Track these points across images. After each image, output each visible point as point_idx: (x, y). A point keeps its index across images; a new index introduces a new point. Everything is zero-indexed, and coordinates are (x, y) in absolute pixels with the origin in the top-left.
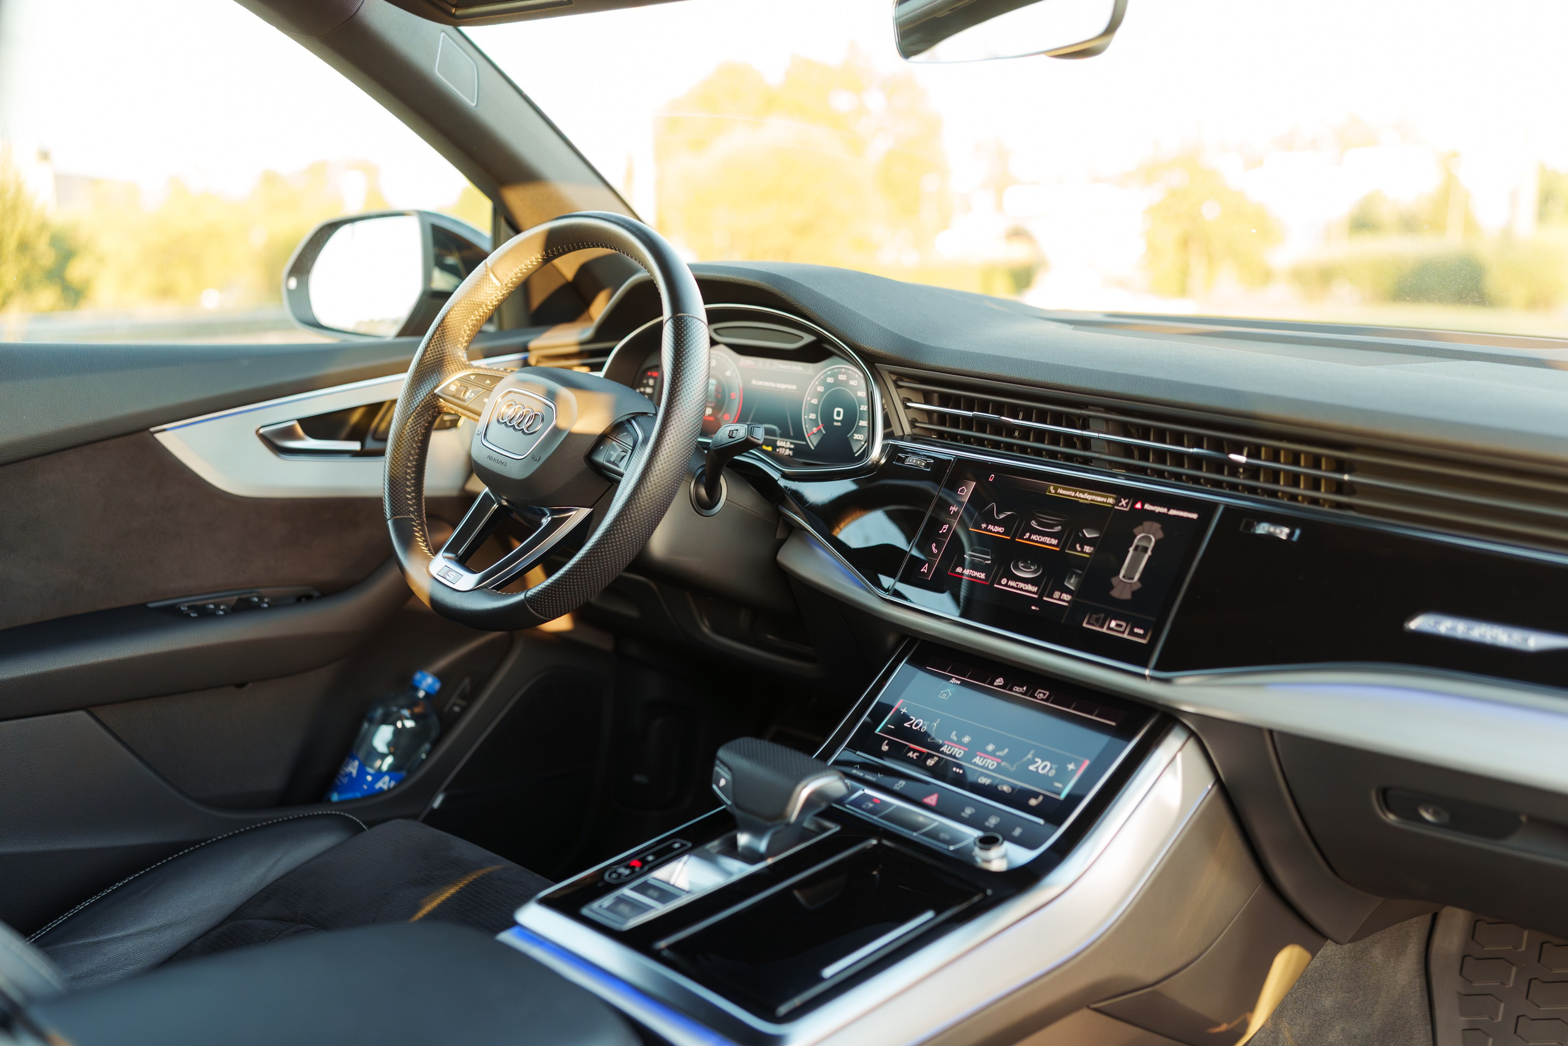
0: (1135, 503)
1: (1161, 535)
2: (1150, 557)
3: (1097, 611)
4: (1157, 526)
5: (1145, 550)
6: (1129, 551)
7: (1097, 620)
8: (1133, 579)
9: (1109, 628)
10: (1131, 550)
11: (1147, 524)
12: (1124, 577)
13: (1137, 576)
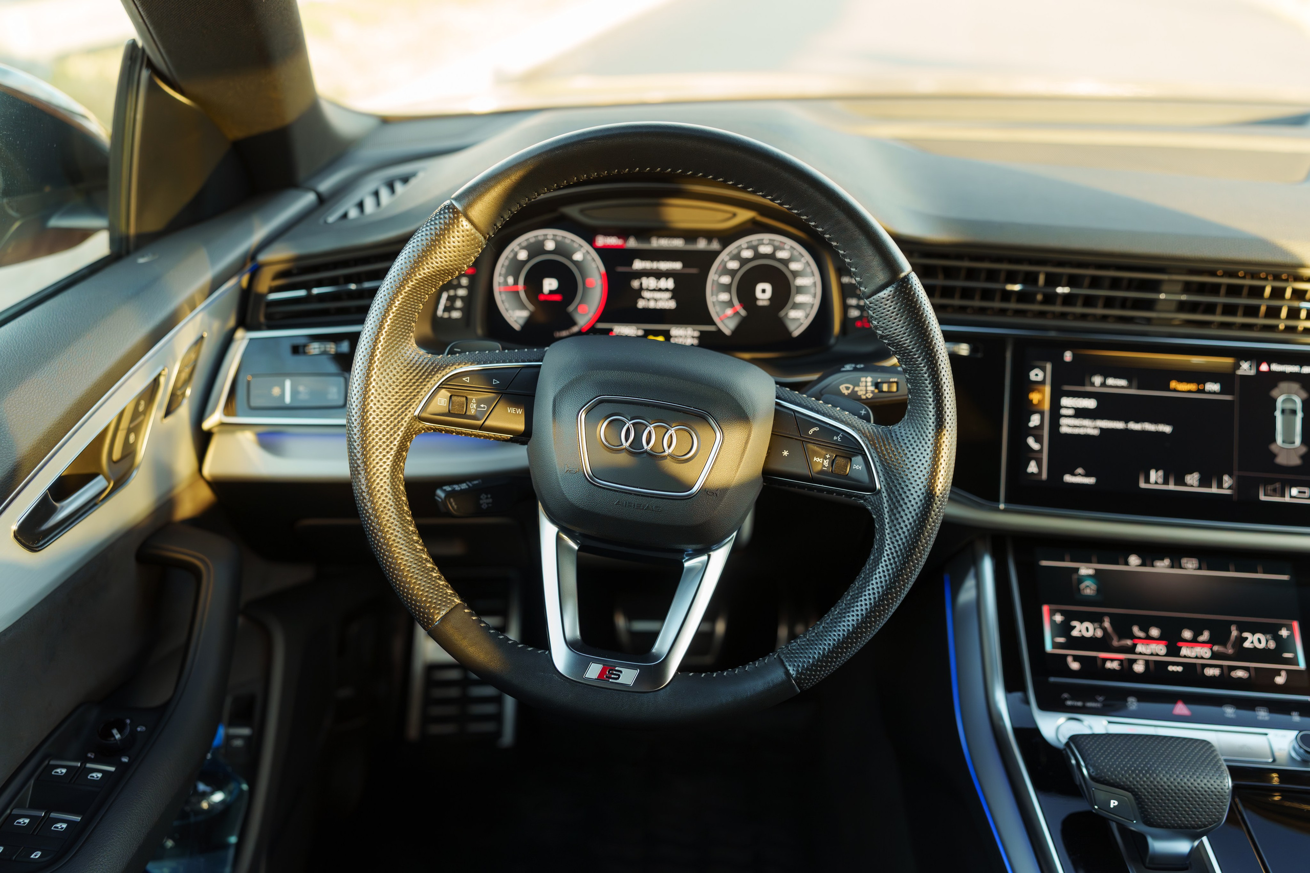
0: (1258, 366)
1: (1304, 395)
2: (1304, 420)
3: (1271, 481)
4: (1295, 386)
5: (1294, 412)
6: (1275, 417)
7: (1275, 490)
8: (1294, 443)
9: (1291, 497)
10: (1278, 414)
11: (1283, 385)
12: (1284, 442)
13: (1298, 440)
